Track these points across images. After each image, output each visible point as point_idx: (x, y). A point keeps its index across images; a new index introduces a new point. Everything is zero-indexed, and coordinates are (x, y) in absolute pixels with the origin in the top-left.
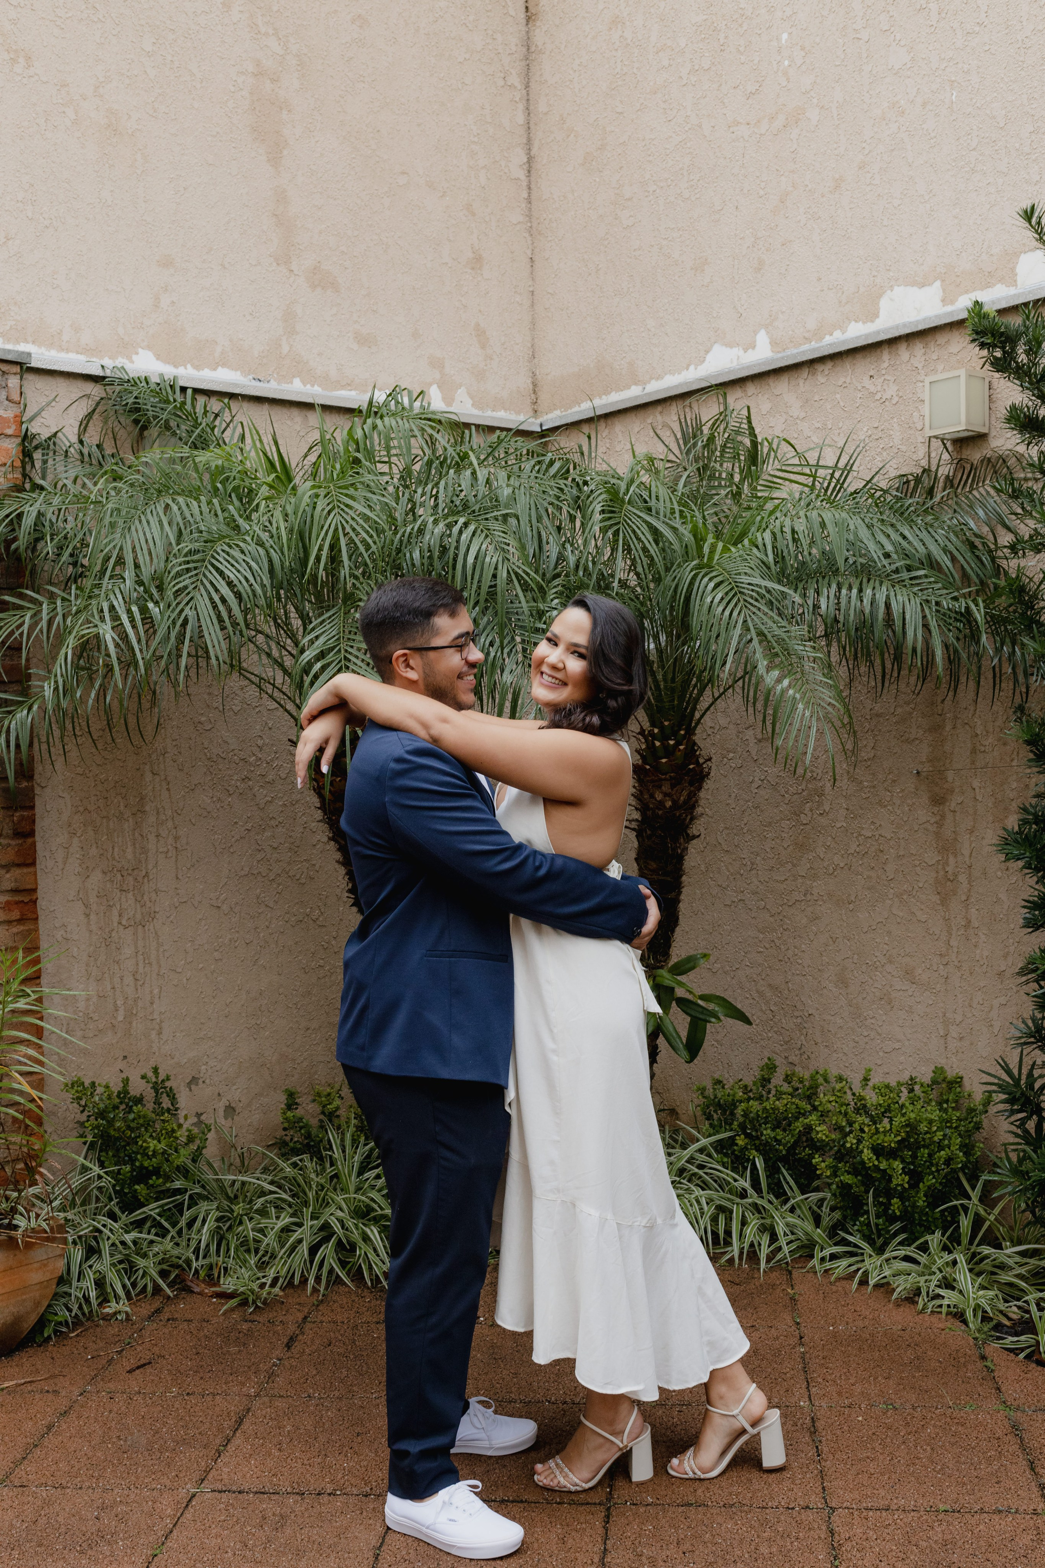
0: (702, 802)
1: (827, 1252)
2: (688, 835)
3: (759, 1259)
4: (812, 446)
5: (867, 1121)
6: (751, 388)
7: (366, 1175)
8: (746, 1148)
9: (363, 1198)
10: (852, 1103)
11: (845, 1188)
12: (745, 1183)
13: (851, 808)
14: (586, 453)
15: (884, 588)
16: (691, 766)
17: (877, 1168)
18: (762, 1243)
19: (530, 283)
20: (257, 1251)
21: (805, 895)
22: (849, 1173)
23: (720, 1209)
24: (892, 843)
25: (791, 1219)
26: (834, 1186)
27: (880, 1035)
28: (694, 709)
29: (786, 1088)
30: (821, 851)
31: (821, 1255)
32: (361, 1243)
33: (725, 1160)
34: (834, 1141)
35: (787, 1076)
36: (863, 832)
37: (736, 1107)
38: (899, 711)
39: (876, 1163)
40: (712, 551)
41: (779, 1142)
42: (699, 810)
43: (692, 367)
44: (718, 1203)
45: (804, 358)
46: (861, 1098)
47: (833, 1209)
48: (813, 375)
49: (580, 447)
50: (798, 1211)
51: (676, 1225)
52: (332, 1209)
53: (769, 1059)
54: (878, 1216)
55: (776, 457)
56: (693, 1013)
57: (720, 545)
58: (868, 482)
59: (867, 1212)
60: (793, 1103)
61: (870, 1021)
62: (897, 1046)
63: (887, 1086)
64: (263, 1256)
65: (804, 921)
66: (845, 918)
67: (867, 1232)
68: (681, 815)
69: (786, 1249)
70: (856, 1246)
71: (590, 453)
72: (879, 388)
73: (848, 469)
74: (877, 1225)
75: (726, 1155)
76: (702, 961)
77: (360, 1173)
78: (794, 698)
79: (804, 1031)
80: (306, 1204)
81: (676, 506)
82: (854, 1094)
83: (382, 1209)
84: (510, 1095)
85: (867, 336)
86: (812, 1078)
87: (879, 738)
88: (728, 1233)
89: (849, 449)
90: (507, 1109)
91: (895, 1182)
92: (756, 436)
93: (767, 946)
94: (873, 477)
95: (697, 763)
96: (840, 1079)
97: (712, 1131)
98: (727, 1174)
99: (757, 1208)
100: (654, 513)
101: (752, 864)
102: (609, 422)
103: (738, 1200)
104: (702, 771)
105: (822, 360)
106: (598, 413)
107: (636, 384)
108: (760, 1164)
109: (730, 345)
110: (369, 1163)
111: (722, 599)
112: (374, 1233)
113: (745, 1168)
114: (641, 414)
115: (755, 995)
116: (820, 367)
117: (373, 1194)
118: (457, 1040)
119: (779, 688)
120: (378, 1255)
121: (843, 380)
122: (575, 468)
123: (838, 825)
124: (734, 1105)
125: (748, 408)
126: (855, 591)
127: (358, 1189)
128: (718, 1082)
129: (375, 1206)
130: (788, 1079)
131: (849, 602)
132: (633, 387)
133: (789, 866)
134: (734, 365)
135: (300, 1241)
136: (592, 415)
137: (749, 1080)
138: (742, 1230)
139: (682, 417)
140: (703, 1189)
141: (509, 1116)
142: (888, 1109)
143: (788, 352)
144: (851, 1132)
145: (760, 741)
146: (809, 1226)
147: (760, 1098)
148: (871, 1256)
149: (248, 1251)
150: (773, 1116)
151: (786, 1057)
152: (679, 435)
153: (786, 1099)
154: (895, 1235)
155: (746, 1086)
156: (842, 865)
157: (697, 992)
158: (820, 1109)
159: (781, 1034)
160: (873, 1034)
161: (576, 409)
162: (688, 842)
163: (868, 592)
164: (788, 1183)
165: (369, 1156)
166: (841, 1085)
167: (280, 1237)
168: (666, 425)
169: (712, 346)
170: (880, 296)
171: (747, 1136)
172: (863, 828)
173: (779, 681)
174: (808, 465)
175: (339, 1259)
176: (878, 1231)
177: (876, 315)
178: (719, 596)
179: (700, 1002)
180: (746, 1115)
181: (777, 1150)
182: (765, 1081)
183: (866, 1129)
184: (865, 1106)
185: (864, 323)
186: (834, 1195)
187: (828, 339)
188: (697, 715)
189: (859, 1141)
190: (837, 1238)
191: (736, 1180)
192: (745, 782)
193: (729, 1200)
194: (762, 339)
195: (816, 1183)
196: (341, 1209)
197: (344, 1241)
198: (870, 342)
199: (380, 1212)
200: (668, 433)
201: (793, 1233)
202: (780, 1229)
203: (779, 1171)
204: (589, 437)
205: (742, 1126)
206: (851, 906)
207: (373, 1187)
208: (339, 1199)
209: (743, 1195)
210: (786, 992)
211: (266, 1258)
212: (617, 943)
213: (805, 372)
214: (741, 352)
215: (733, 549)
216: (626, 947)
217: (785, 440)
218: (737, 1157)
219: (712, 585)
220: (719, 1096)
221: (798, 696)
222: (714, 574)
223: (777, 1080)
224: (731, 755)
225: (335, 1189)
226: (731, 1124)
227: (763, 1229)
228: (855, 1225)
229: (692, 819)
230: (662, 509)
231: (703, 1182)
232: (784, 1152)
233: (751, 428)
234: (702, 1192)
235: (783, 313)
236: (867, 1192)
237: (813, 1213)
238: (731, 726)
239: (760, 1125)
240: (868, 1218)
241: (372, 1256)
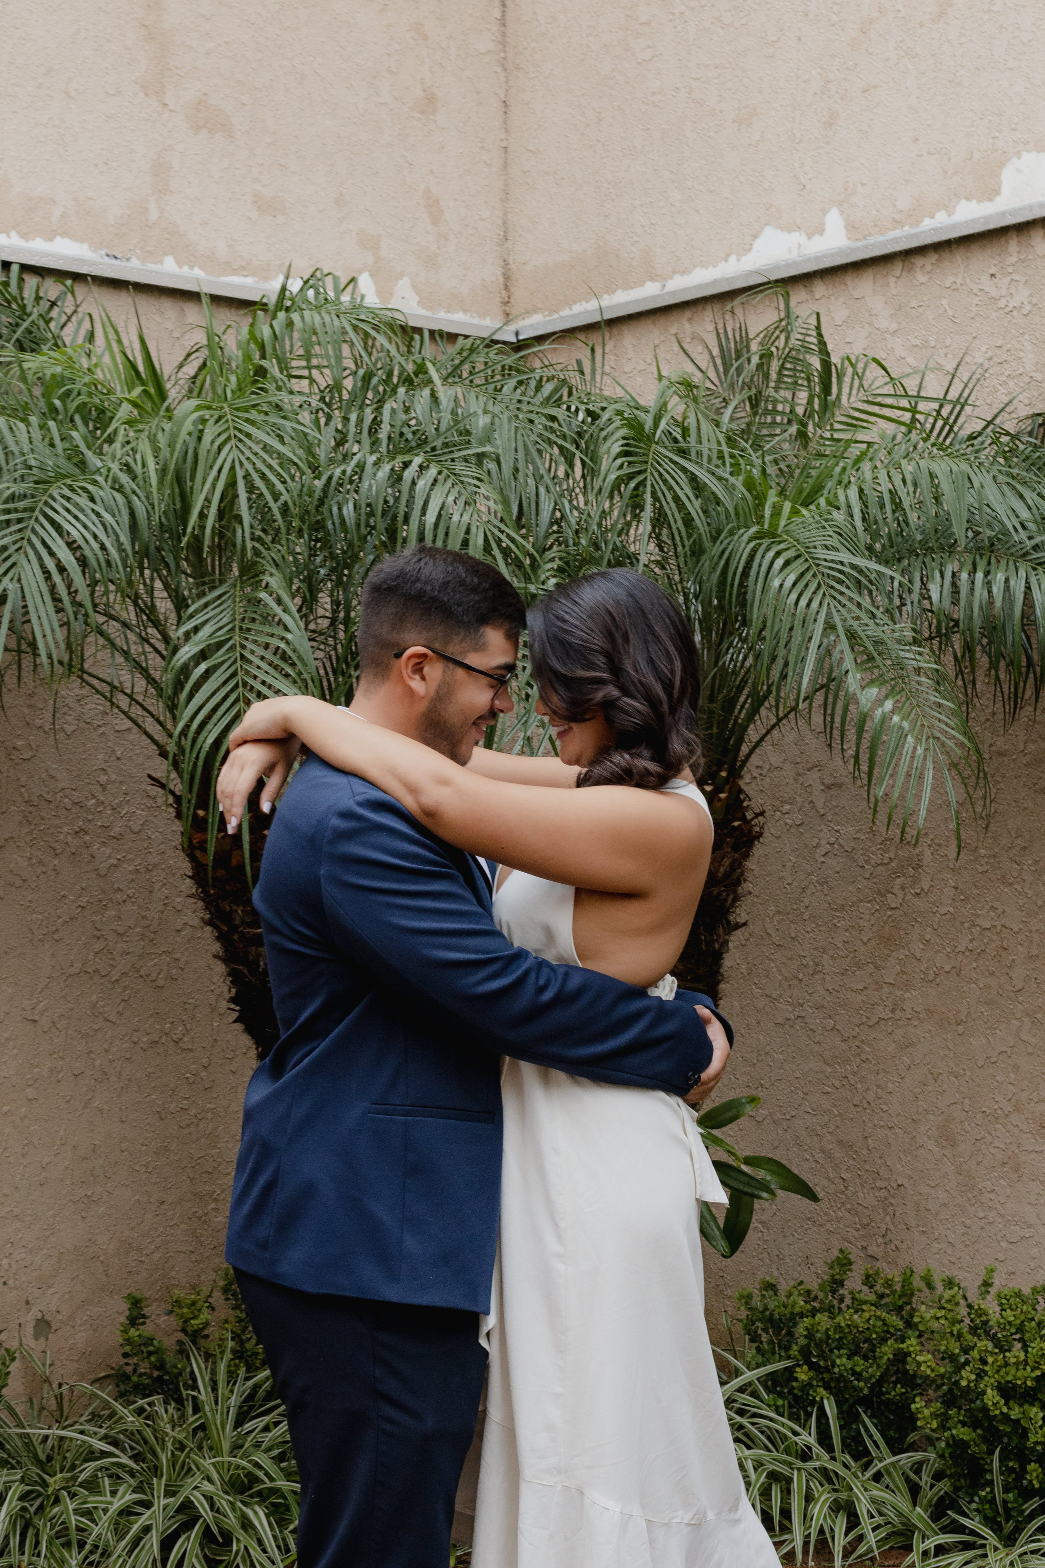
0: (749, 876)
1: (930, 1544)
2: (728, 922)
3: (831, 1554)
4: (908, 370)
5: (990, 1346)
6: (820, 288)
7: (248, 1426)
8: (810, 1385)
9: (244, 1463)
10: (967, 1321)
11: (957, 1445)
12: (808, 1438)
13: (961, 886)
14: (587, 370)
15: (1022, 573)
16: (736, 824)
17: (1006, 1417)
18: (837, 1530)
19: (503, 136)
20: (81, 1545)
21: (893, 1011)
22: (964, 1424)
23: (773, 1476)
24: (1020, 937)
25: (878, 1493)
26: (943, 1445)
27: (1002, 1216)
28: (740, 741)
29: (867, 1294)
30: (917, 948)
31: (922, 1547)
32: (239, 1533)
33: (780, 1402)
34: (942, 1376)
35: (868, 1276)
36: (978, 921)
37: (795, 1324)
38: (1031, 747)
39: (1005, 1410)
40: (777, 512)
41: (858, 1376)
42: (747, 886)
43: (733, 259)
44: (771, 1467)
45: (897, 248)
46: (981, 1312)
47: (938, 1476)
48: (910, 271)
49: (579, 363)
50: (887, 1479)
51: (738, 1521)
52: (197, 1480)
53: (841, 1251)
54: (1006, 1490)
55: (861, 385)
56: (735, 1184)
57: (787, 506)
58: (990, 423)
59: (991, 1483)
60: (878, 1318)
61: (987, 1195)
62: (1027, 1232)
63: (1018, 1294)
64: (91, 1552)
65: (892, 1049)
66: (951, 1045)
67: (990, 1513)
68: (719, 894)
69: (872, 1539)
70: (973, 1533)
71: (594, 370)
72: (1004, 292)
73: (961, 403)
74: (1005, 1502)
75: (781, 1395)
76: (748, 1109)
77: (239, 1422)
78: (901, 728)
79: (891, 1210)
80: (156, 1470)
81: (725, 448)
82: (970, 1306)
83: (271, 1479)
84: (490, 1322)
85: (987, 219)
86: (906, 1281)
87: (1002, 786)
88: (786, 1513)
89: (964, 374)
90: (483, 1342)
91: (1032, 1438)
92: (828, 355)
93: (837, 1084)
94: (996, 416)
95: (744, 819)
96: (950, 1283)
97: (760, 1359)
98: (784, 1425)
99: (827, 1476)
100: (693, 456)
101: (817, 964)
102: (615, 331)
103: (799, 1464)
104: (750, 831)
105: (921, 251)
106: (607, 316)
107: (652, 279)
108: (830, 1408)
109: (789, 228)
110: (251, 1408)
111: (794, 584)
112: (259, 1516)
113: (809, 1415)
114: (661, 321)
115: (819, 1156)
116: (919, 261)
117: (260, 1457)
118: (411, 1243)
119: (878, 712)
120: (264, 1551)
121: (952, 279)
122: (570, 394)
123: (943, 910)
124: (794, 1318)
125: (818, 314)
126: (980, 575)
127: (236, 1447)
128: (771, 1287)
129: (261, 1474)
130: (869, 1280)
131: (972, 589)
132: (649, 284)
133: (870, 969)
134: (794, 256)
135: (147, 1530)
136: (598, 319)
137: (813, 1285)
138: (806, 1509)
139: (720, 326)
140: (749, 1448)
141: (485, 1354)
142: (1021, 1329)
143: (871, 240)
144: (967, 1363)
145: (829, 787)
146: (903, 1502)
147: (830, 1310)
148: (996, 1549)
149: (67, 1545)
150: (850, 1337)
151: (864, 1248)
152: (716, 352)
153: (869, 1311)
154: (1032, 1517)
155: (808, 1292)
156: (947, 968)
157: (742, 1154)
158: (921, 1327)
159: (857, 1213)
160: (992, 1215)
161: (566, 312)
162: (729, 934)
163: (1000, 577)
164: (871, 1436)
165: (251, 1397)
166: (951, 1292)
167: (117, 1523)
168: (696, 337)
169: (762, 229)
170: (1002, 165)
171: (812, 1366)
172: (978, 916)
173: (880, 702)
174: (907, 395)
175: (205, 1557)
176: (1007, 1510)
177: (997, 192)
178: (792, 578)
179: (744, 1168)
180: (810, 1336)
181: (855, 1388)
182: (836, 1284)
183: (990, 1360)
184: (985, 1323)
185: (979, 201)
186: (942, 1456)
187: (928, 224)
188: (744, 749)
189: (980, 1375)
190: (945, 1521)
191: (796, 1434)
192: (806, 846)
193: (784, 1462)
194: (834, 221)
195: (913, 1437)
196: (210, 1480)
197: (215, 1529)
198: (992, 226)
199: (269, 1484)
200: (700, 349)
201: (881, 1514)
202: (863, 1507)
203: (857, 1418)
204: (593, 350)
205: (805, 1353)
206: (961, 1029)
207: (257, 1445)
208: (207, 1463)
209: (805, 1455)
210: (865, 1152)
211: (95, 1557)
212: (662, 1095)
213: (897, 267)
214: (803, 239)
215: (804, 512)
216: (675, 1101)
217: (875, 360)
218: (796, 1397)
219: (780, 562)
220: (771, 1306)
221: (906, 725)
222: (782, 546)
223: (854, 1282)
224: (787, 807)
225: (200, 1448)
226: (787, 1348)
227: (836, 1507)
228: (972, 1501)
229: (736, 899)
230: (705, 452)
231: (747, 1435)
232: (866, 1391)
233: (822, 343)
234: (747, 1452)
235: (864, 185)
236: (991, 1452)
237: (908, 1480)
238: (788, 766)
239: (831, 1351)
240: (992, 1491)
241: (255, 1552)
